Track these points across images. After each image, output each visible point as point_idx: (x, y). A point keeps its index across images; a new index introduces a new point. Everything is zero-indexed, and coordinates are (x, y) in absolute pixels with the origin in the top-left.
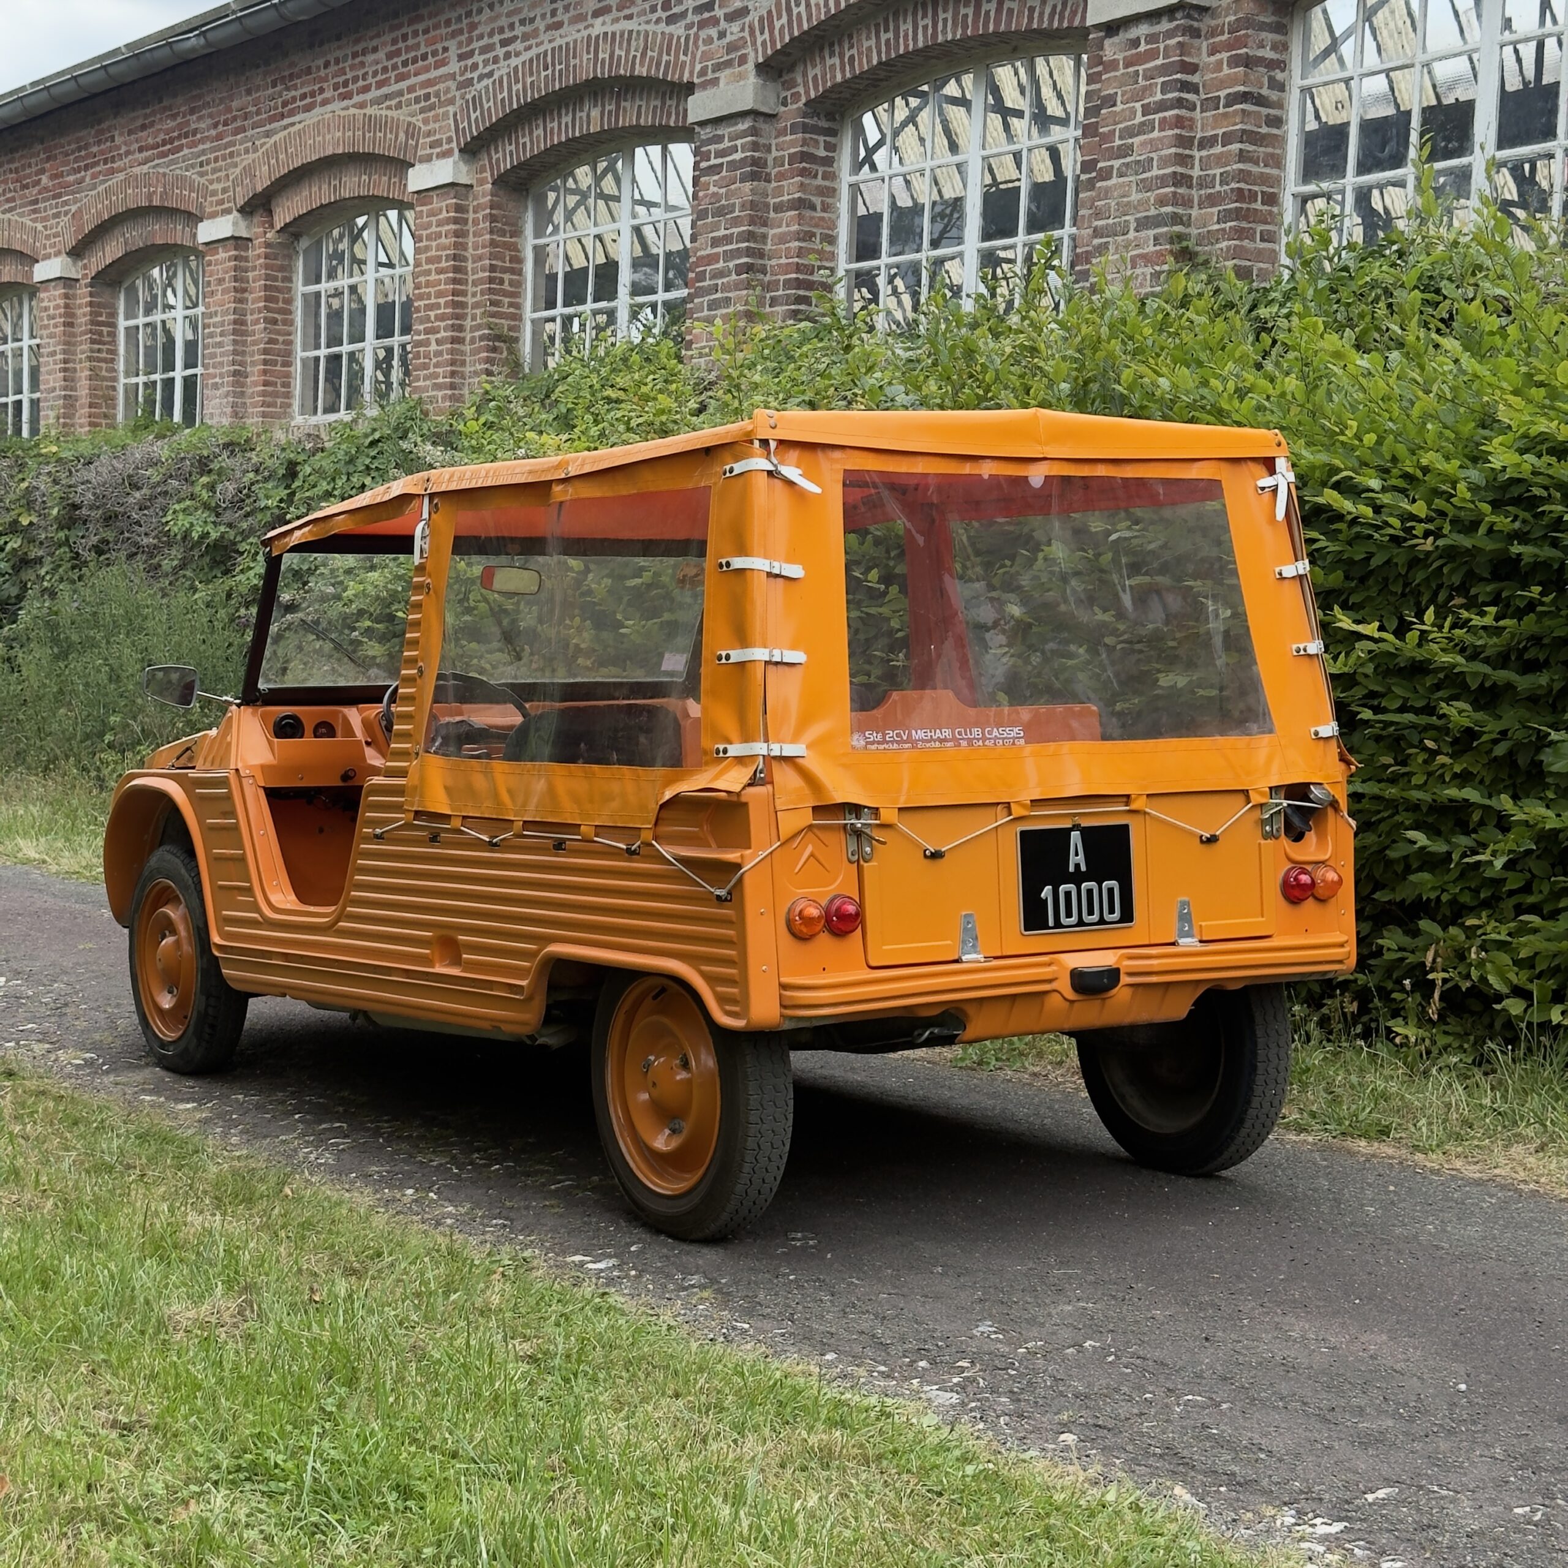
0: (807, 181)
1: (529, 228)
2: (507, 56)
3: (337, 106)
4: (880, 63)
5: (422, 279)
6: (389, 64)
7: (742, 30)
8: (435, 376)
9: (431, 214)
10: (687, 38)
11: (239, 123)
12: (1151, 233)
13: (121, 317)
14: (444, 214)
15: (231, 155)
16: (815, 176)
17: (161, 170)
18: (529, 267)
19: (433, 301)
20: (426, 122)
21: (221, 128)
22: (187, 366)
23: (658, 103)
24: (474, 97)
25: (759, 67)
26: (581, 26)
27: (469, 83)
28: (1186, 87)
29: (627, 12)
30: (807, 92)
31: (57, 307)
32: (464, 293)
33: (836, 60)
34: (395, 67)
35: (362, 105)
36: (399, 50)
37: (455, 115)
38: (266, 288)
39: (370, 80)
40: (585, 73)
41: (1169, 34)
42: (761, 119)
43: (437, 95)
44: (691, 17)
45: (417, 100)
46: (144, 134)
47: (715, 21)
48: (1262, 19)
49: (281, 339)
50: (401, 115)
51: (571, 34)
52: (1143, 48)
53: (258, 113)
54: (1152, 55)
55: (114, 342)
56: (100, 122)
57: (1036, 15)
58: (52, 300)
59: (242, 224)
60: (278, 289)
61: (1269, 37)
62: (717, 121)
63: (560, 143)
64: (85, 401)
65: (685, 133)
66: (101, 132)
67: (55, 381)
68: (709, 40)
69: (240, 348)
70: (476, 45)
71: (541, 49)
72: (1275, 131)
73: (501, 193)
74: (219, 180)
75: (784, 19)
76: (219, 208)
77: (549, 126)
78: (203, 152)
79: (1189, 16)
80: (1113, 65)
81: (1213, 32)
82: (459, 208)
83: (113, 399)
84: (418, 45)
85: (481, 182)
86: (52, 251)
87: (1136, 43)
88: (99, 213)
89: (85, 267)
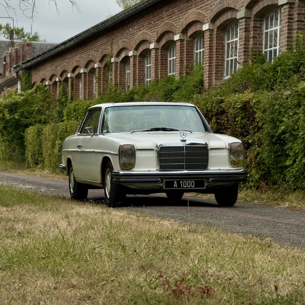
0: (255, 32)
1: (226, 39)
3: (194, 9)
5: (205, 51)
9: (207, 36)
11: (181, 11)
13: (169, 57)
15: (180, 19)
17: (170, 22)
18: (226, 48)
20: (206, 14)
24: (212, 10)
25: (245, 7)
27: (211, 6)
28: (290, 19)
30: (254, 13)
31: (154, 55)
32: (211, 55)
33: (257, 7)
35: (198, 9)
37: (210, 13)
38: (187, 52)
39: (199, 3)
40: (225, 6)
41: (287, 8)
42: (247, 19)
43: (207, 8)
45: (205, 9)
46: (167, 12)
48: (302, 5)
49: (190, 64)
50: (203, 12)
53: (184, 9)
54: (286, 12)
55: (166, 64)
56: (161, 8)
59: (182, 36)
60: (189, 52)
62: (241, 18)
66: (161, 11)
69: (181, 67)
73: (218, 31)
74: (178, 25)
76: (178, 32)
78: (176, 18)
79: (290, 5)
80: (282, 13)
81: (295, 8)
82: (210, 35)
85: (215, 28)
86: (153, 41)
87: (284, 9)
88: (161, 32)
89: (160, 45)
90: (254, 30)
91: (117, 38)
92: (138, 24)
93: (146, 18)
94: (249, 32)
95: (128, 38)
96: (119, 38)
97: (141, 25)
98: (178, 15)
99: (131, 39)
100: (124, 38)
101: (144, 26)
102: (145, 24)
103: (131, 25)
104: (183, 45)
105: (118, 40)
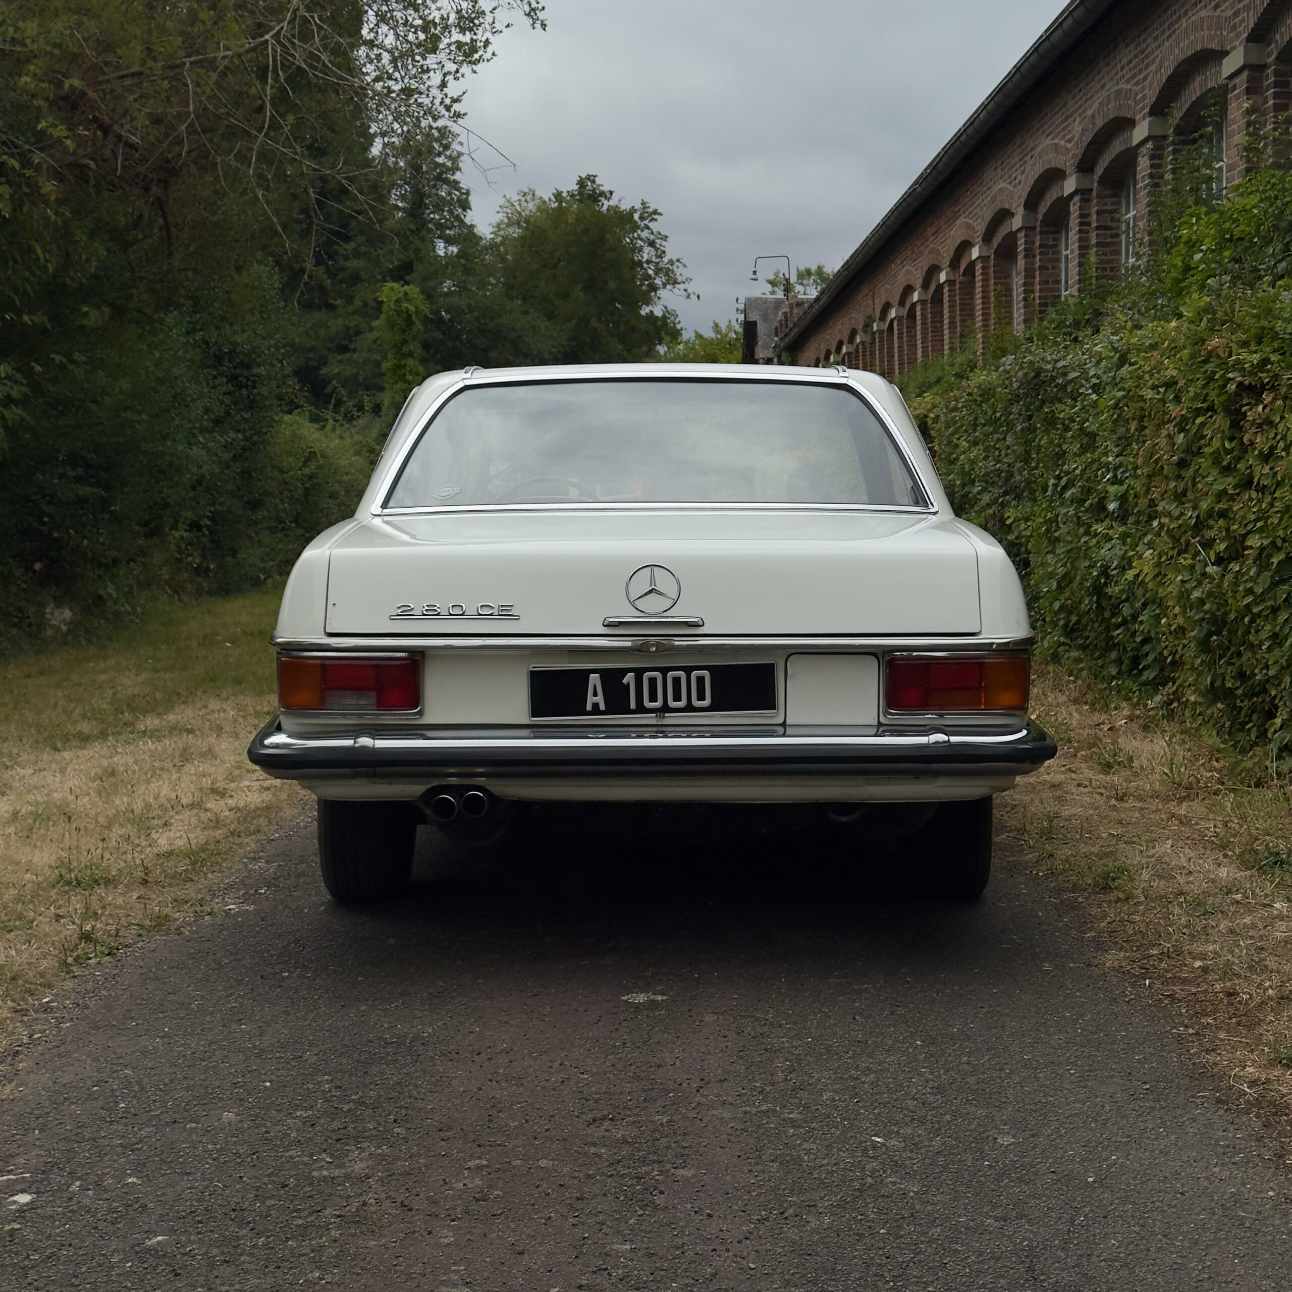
2: (988, 196)
10: (1013, 192)
15: (946, 240)
17: (935, 246)
20: (976, 225)
25: (1024, 206)
27: (982, 209)
34: (972, 199)
35: (966, 217)
39: (968, 204)
73: (997, 259)
74: (945, 252)
78: (942, 238)
84: (975, 189)
85: (990, 254)
86: (918, 286)
90: (1041, 253)
92: (901, 252)
93: (908, 242)
94: (1034, 257)
95: (890, 282)
96: (882, 284)
97: (904, 256)
98: (944, 231)
99: (894, 283)
100: (886, 283)
101: (906, 258)
102: (908, 254)
104: (955, 290)
105: (880, 288)
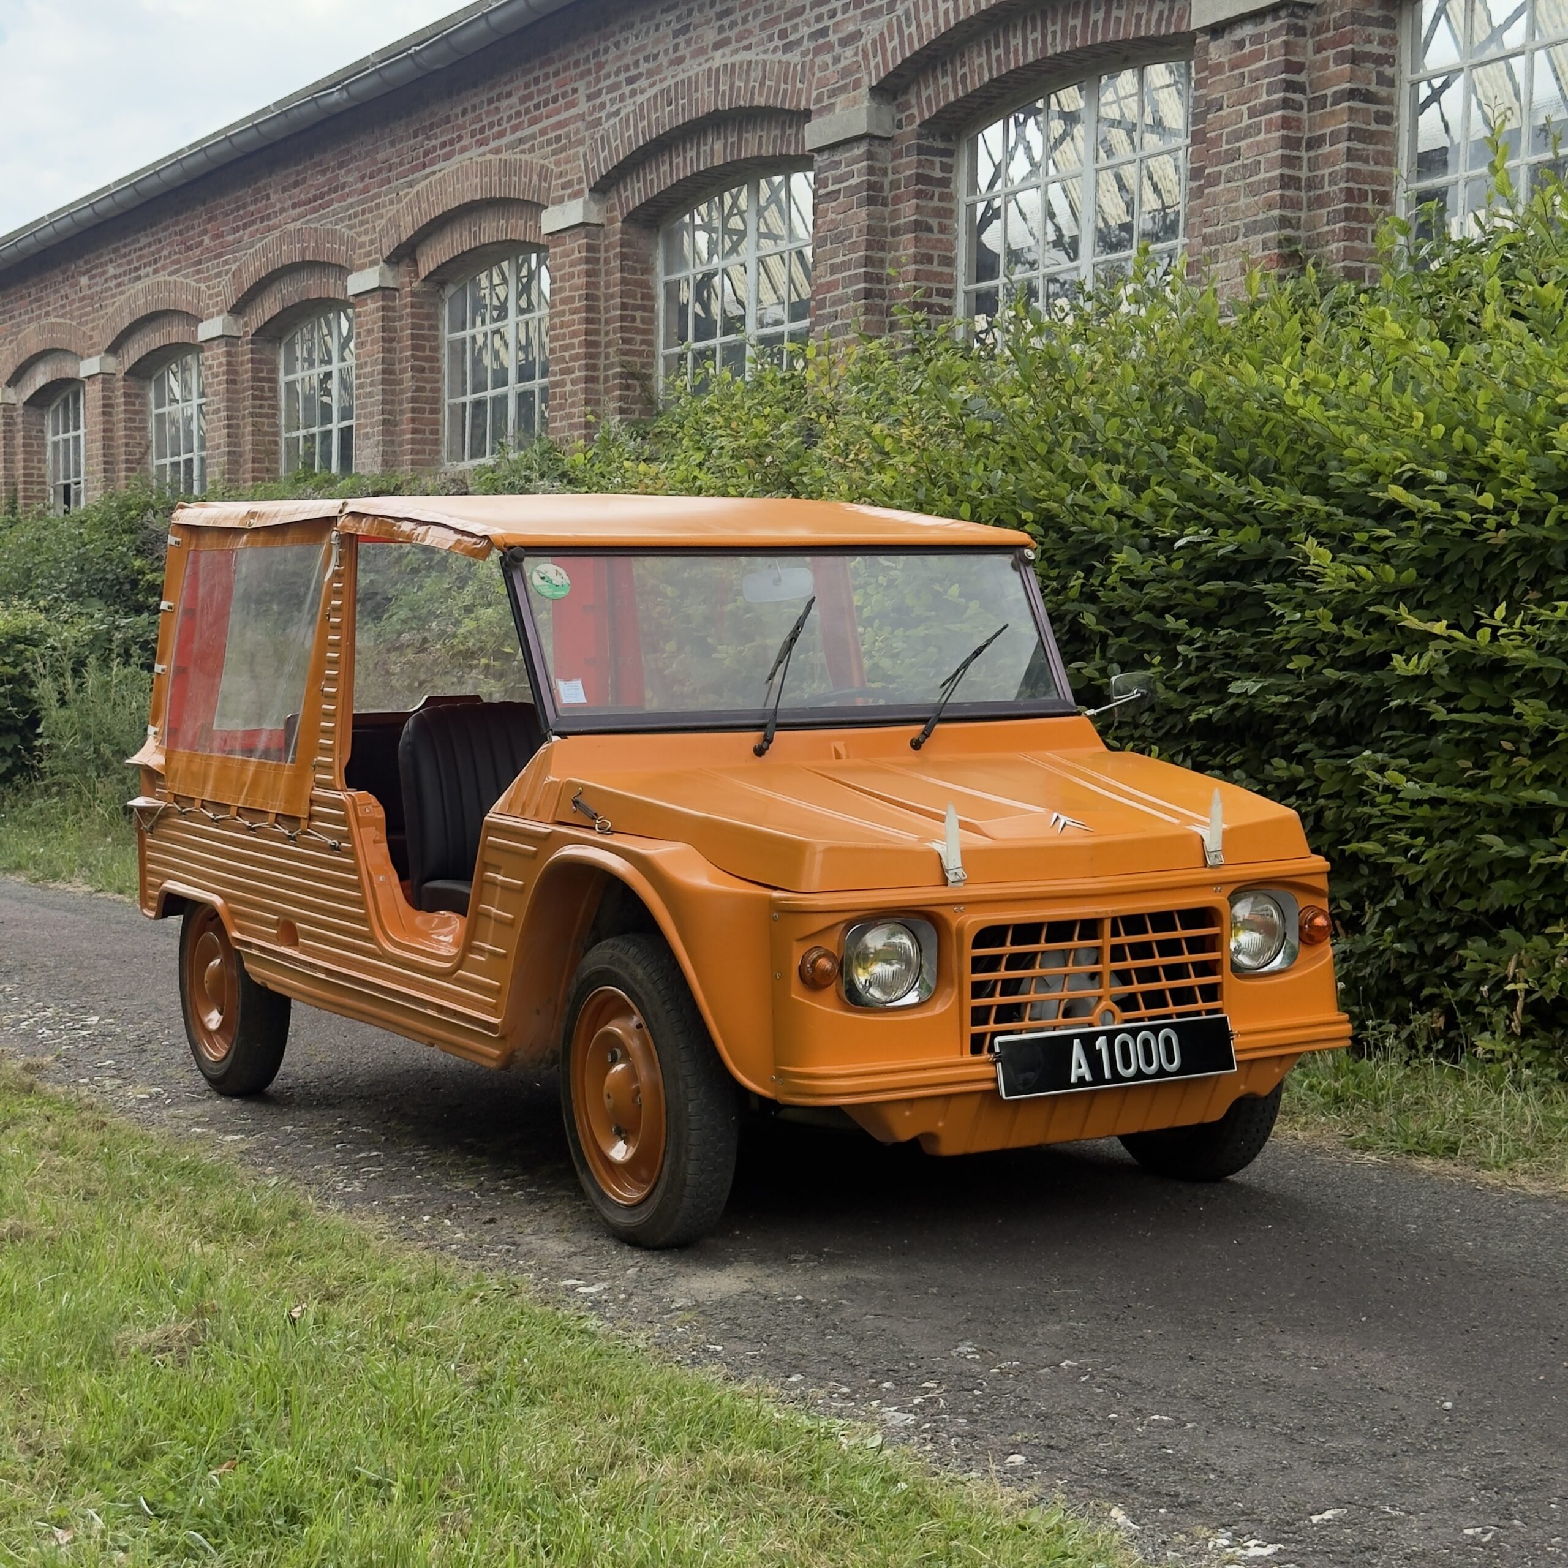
0: (923, 203)
1: (660, 266)
2: (633, 93)
3: (474, 152)
4: (991, 80)
5: (557, 320)
6: (522, 108)
7: (856, 54)
8: (570, 416)
9: (565, 254)
10: (803, 66)
11: (384, 175)
12: (1260, 237)
13: (282, 371)
14: (577, 255)
15: (378, 206)
16: (932, 198)
18: (661, 304)
19: (567, 341)
20: (558, 163)
21: (367, 181)
22: (343, 418)
23: (778, 132)
24: (602, 138)
26: (702, 59)
27: (598, 122)
28: (1290, 86)
29: (745, 43)
30: (921, 113)
31: (220, 365)
32: (597, 332)
33: (949, 80)
34: (527, 111)
35: (497, 151)
36: (532, 93)
37: (585, 155)
38: (413, 336)
40: (707, 107)
41: (1274, 34)
42: (877, 142)
43: (568, 136)
44: (807, 44)
45: (549, 143)
46: (297, 191)
47: (830, 47)
48: (1368, 13)
49: (428, 386)
50: (535, 158)
51: (693, 68)
52: (1248, 49)
53: (401, 164)
54: (1257, 56)
55: (275, 397)
56: (254, 181)
57: (1143, 22)
58: (215, 357)
59: (389, 275)
60: (424, 337)
61: (1377, 31)
62: (833, 147)
63: (686, 178)
64: (249, 456)
65: (803, 162)
66: (258, 191)
67: (220, 437)
68: (825, 67)
69: (389, 397)
70: (604, 84)
71: (665, 85)
72: (1384, 128)
73: (631, 231)
75: (896, 41)
76: (367, 260)
77: (675, 161)
78: (351, 206)
79: (1293, 15)
80: (1218, 69)
81: (1319, 29)
82: (590, 248)
83: (275, 453)
84: (549, 87)
85: (612, 221)
87: (1240, 45)
88: (257, 271)
89: (246, 325)
90: (919, 195)
91: (11, 318)
92: (125, 256)
93: (165, 229)
94: (890, 202)
95: (71, 312)
96: (25, 317)
97: (140, 258)
98: (366, 190)
99: (87, 314)
100: (47, 314)
101: (156, 261)
102: (165, 252)
103: (86, 263)
104: (397, 308)
105: (18, 325)
